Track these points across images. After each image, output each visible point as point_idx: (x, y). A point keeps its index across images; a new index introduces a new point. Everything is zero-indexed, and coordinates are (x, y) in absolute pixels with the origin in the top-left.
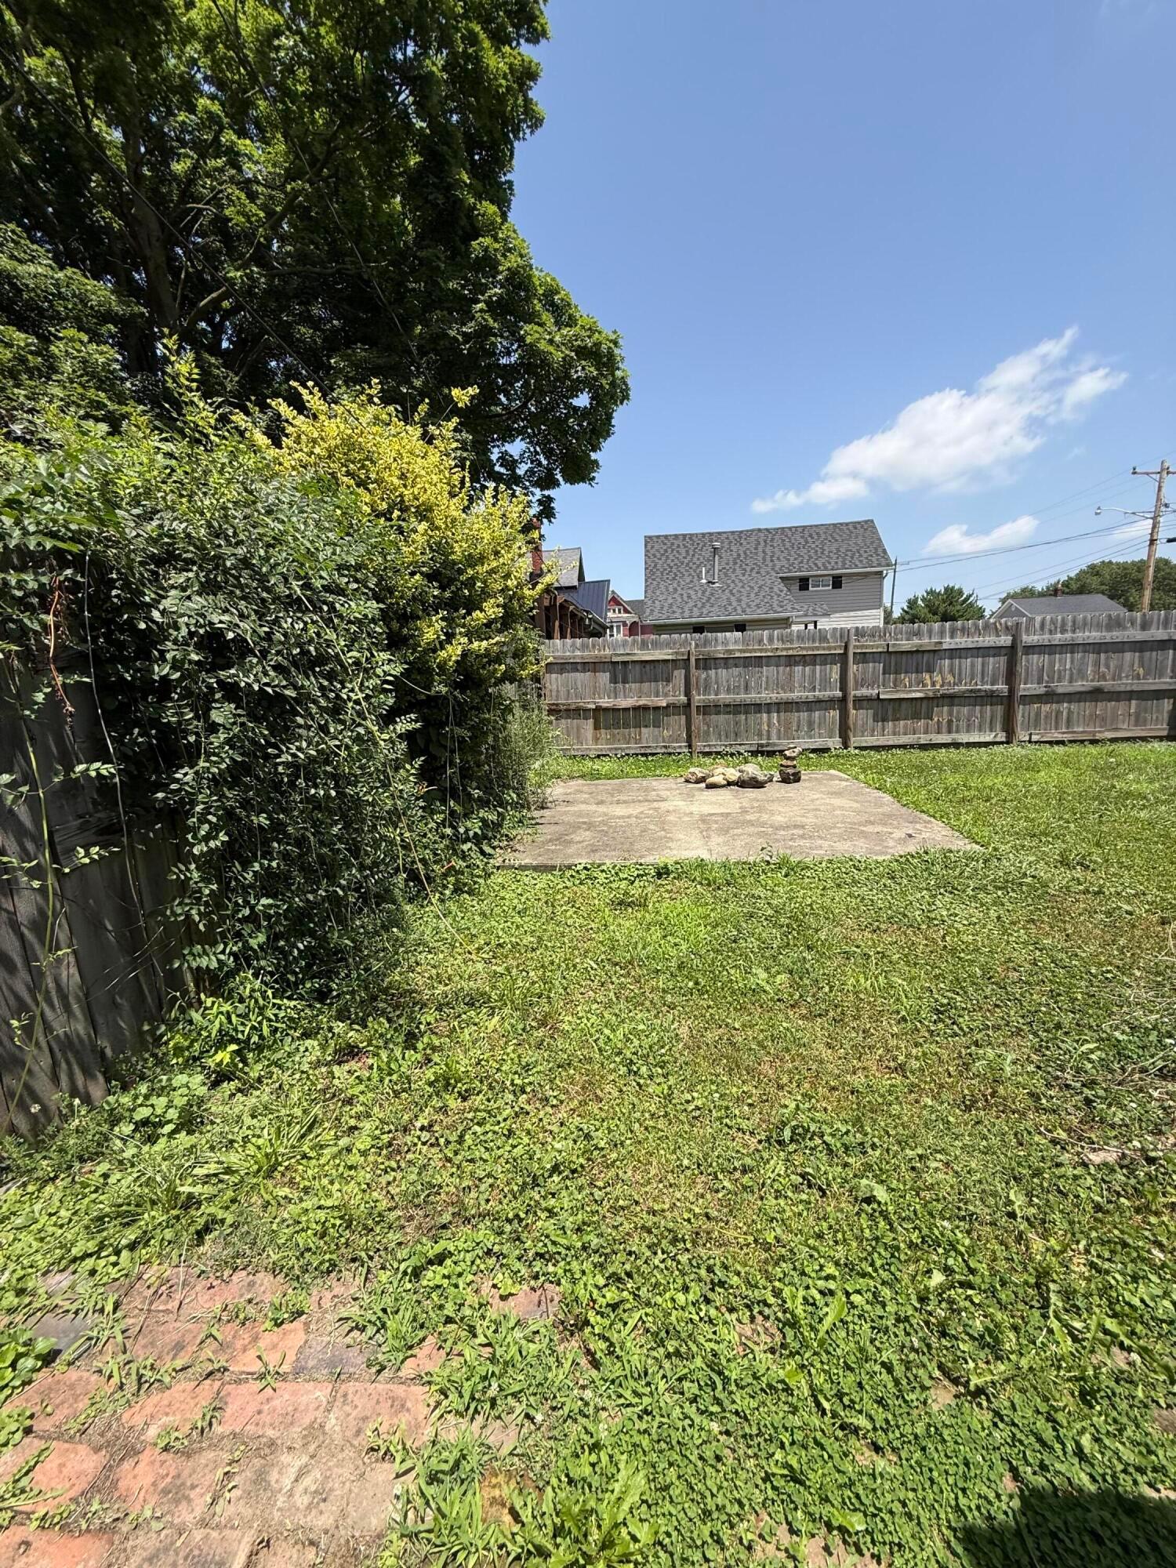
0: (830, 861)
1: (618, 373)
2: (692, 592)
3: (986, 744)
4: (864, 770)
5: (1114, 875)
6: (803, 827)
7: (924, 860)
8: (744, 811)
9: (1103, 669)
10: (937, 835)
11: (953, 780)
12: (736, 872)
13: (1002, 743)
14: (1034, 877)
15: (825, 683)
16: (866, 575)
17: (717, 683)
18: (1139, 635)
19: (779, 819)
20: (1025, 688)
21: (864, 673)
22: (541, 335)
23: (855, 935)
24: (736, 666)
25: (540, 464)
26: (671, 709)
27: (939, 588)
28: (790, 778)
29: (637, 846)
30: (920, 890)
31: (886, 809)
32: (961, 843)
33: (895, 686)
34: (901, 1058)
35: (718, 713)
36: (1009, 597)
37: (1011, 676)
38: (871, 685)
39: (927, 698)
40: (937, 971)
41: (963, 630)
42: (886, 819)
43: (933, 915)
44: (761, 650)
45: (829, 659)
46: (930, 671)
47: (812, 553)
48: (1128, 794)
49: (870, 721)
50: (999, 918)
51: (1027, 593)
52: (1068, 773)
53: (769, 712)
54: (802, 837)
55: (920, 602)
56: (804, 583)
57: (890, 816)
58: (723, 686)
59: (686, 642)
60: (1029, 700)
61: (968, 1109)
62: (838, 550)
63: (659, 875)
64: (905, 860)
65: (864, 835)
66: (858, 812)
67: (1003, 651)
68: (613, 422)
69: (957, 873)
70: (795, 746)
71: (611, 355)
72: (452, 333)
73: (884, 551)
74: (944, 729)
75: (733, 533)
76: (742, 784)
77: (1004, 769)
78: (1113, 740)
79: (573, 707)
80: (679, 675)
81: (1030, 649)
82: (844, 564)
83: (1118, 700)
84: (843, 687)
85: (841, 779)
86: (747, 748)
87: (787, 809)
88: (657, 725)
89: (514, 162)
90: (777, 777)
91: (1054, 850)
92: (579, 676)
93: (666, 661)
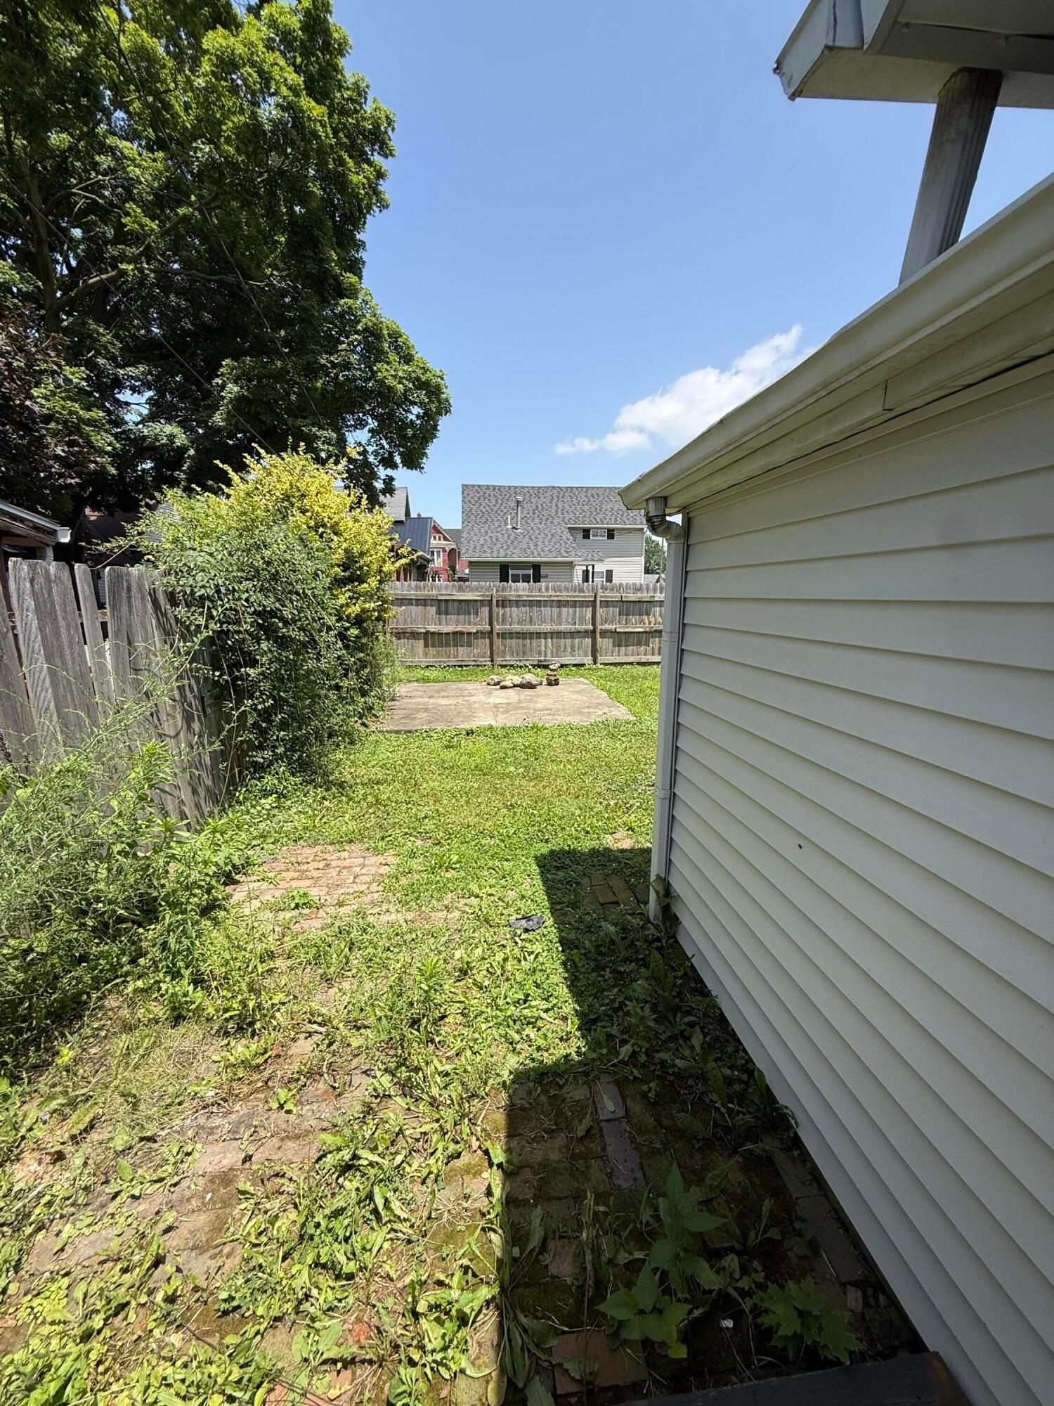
0: (559, 726)
1: (443, 396)
2: (500, 536)
4: (599, 678)
6: (551, 709)
7: (606, 724)
8: (520, 701)
10: (620, 713)
12: (509, 731)
15: (582, 620)
16: (631, 530)
17: (511, 617)
19: (539, 706)
21: (607, 614)
22: (390, 372)
24: (524, 606)
25: (383, 447)
26: (477, 634)
28: (553, 683)
29: (455, 720)
31: (600, 700)
32: (628, 716)
33: (626, 623)
35: (511, 638)
38: (612, 622)
39: (646, 632)
42: (597, 705)
44: (540, 596)
45: (585, 604)
46: (648, 614)
47: (593, 510)
49: (611, 646)
53: (546, 638)
54: (549, 714)
56: (586, 533)
57: (600, 703)
58: (514, 619)
59: (489, 588)
62: (612, 509)
63: (468, 734)
64: (596, 724)
65: (581, 713)
66: (585, 702)
68: (439, 428)
69: (618, 729)
70: (558, 662)
71: (438, 387)
72: (323, 362)
74: (656, 653)
75: (533, 487)
76: (522, 686)
79: (409, 630)
80: (485, 611)
82: (616, 520)
84: (594, 624)
85: (584, 684)
86: (531, 663)
87: (546, 700)
88: (469, 645)
89: (366, 226)
90: (545, 682)
92: (414, 609)
93: (476, 601)
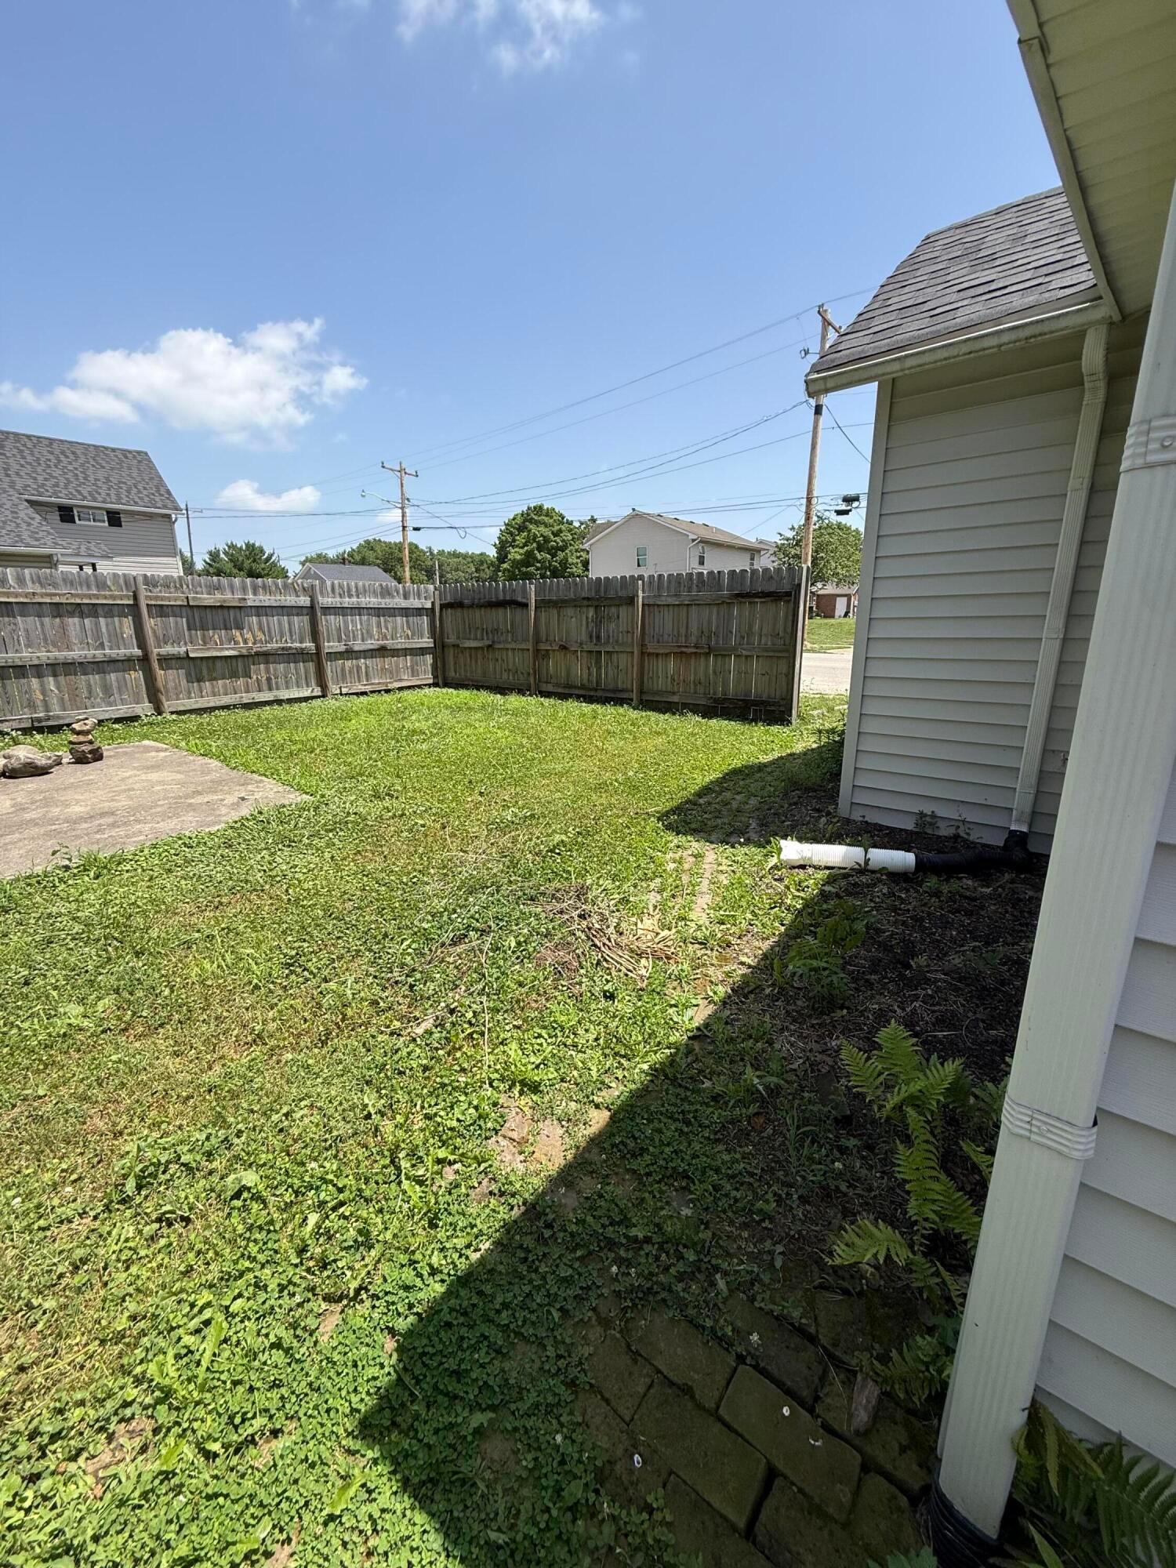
0: (154, 846)
3: (306, 699)
4: (185, 736)
5: (411, 798)
6: (113, 814)
7: (260, 820)
8: (20, 808)
9: (384, 630)
10: (269, 793)
11: (279, 736)
12: (15, 893)
13: (319, 697)
14: (355, 814)
15: (117, 639)
16: (150, 516)
18: (404, 604)
19: (77, 810)
20: (331, 646)
21: (165, 628)
23: (194, 919)
27: (240, 543)
28: (87, 756)
30: (259, 851)
31: (214, 776)
32: (292, 796)
33: (205, 643)
34: (258, 1028)
36: (307, 560)
37: (315, 636)
38: (177, 641)
39: (242, 656)
40: (285, 926)
41: (264, 587)
42: (216, 786)
43: (274, 873)
44: (8, 595)
45: (115, 610)
46: (240, 628)
47: (70, 476)
48: (414, 732)
49: (184, 682)
50: (332, 858)
51: (321, 559)
52: (372, 719)
53: (39, 676)
54: (114, 825)
55: (222, 556)
56: (66, 514)
57: (219, 782)
60: (335, 656)
61: (324, 1043)
62: (108, 480)
64: (240, 825)
65: (192, 808)
66: (183, 784)
67: (305, 611)
69: (292, 826)
70: (85, 718)
73: (168, 492)
76: (10, 773)
77: (323, 721)
78: (401, 689)
81: (327, 610)
82: (119, 497)
83: (398, 656)
84: (142, 643)
85: (158, 750)
86: (16, 725)
87: (87, 795)
90: (67, 758)
91: (367, 786)
